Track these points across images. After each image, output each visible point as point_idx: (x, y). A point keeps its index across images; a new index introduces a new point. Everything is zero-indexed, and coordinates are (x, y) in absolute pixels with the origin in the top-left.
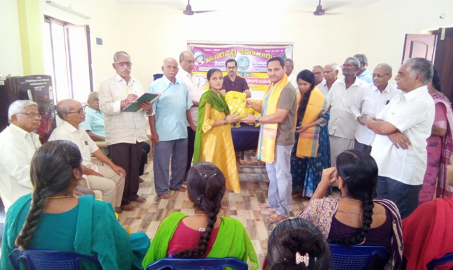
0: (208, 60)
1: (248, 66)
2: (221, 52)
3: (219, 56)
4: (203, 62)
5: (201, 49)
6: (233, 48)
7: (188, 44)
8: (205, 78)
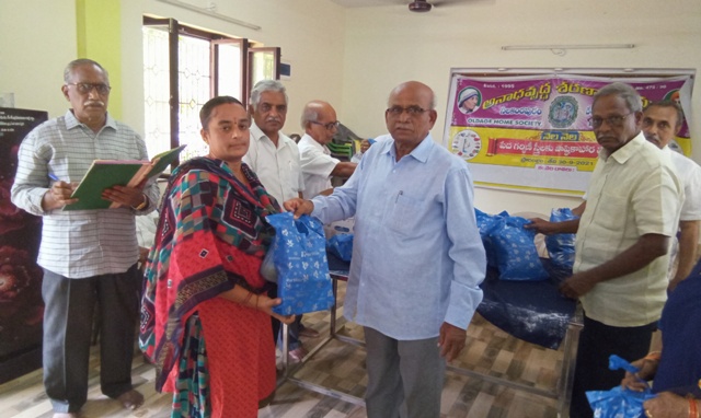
0: (489, 104)
1: (573, 118)
2: (516, 89)
3: (513, 96)
4: (477, 108)
5: (479, 85)
6: (545, 81)
7: (453, 75)
8: (476, 140)
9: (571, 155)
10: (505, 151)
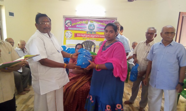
1: (94, 29)
2: (80, 21)
5: (70, 19)
8: (71, 33)
9: (94, 37)
10: (79, 36)
